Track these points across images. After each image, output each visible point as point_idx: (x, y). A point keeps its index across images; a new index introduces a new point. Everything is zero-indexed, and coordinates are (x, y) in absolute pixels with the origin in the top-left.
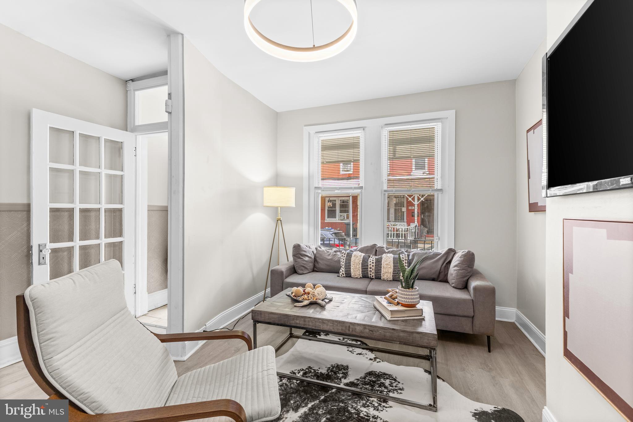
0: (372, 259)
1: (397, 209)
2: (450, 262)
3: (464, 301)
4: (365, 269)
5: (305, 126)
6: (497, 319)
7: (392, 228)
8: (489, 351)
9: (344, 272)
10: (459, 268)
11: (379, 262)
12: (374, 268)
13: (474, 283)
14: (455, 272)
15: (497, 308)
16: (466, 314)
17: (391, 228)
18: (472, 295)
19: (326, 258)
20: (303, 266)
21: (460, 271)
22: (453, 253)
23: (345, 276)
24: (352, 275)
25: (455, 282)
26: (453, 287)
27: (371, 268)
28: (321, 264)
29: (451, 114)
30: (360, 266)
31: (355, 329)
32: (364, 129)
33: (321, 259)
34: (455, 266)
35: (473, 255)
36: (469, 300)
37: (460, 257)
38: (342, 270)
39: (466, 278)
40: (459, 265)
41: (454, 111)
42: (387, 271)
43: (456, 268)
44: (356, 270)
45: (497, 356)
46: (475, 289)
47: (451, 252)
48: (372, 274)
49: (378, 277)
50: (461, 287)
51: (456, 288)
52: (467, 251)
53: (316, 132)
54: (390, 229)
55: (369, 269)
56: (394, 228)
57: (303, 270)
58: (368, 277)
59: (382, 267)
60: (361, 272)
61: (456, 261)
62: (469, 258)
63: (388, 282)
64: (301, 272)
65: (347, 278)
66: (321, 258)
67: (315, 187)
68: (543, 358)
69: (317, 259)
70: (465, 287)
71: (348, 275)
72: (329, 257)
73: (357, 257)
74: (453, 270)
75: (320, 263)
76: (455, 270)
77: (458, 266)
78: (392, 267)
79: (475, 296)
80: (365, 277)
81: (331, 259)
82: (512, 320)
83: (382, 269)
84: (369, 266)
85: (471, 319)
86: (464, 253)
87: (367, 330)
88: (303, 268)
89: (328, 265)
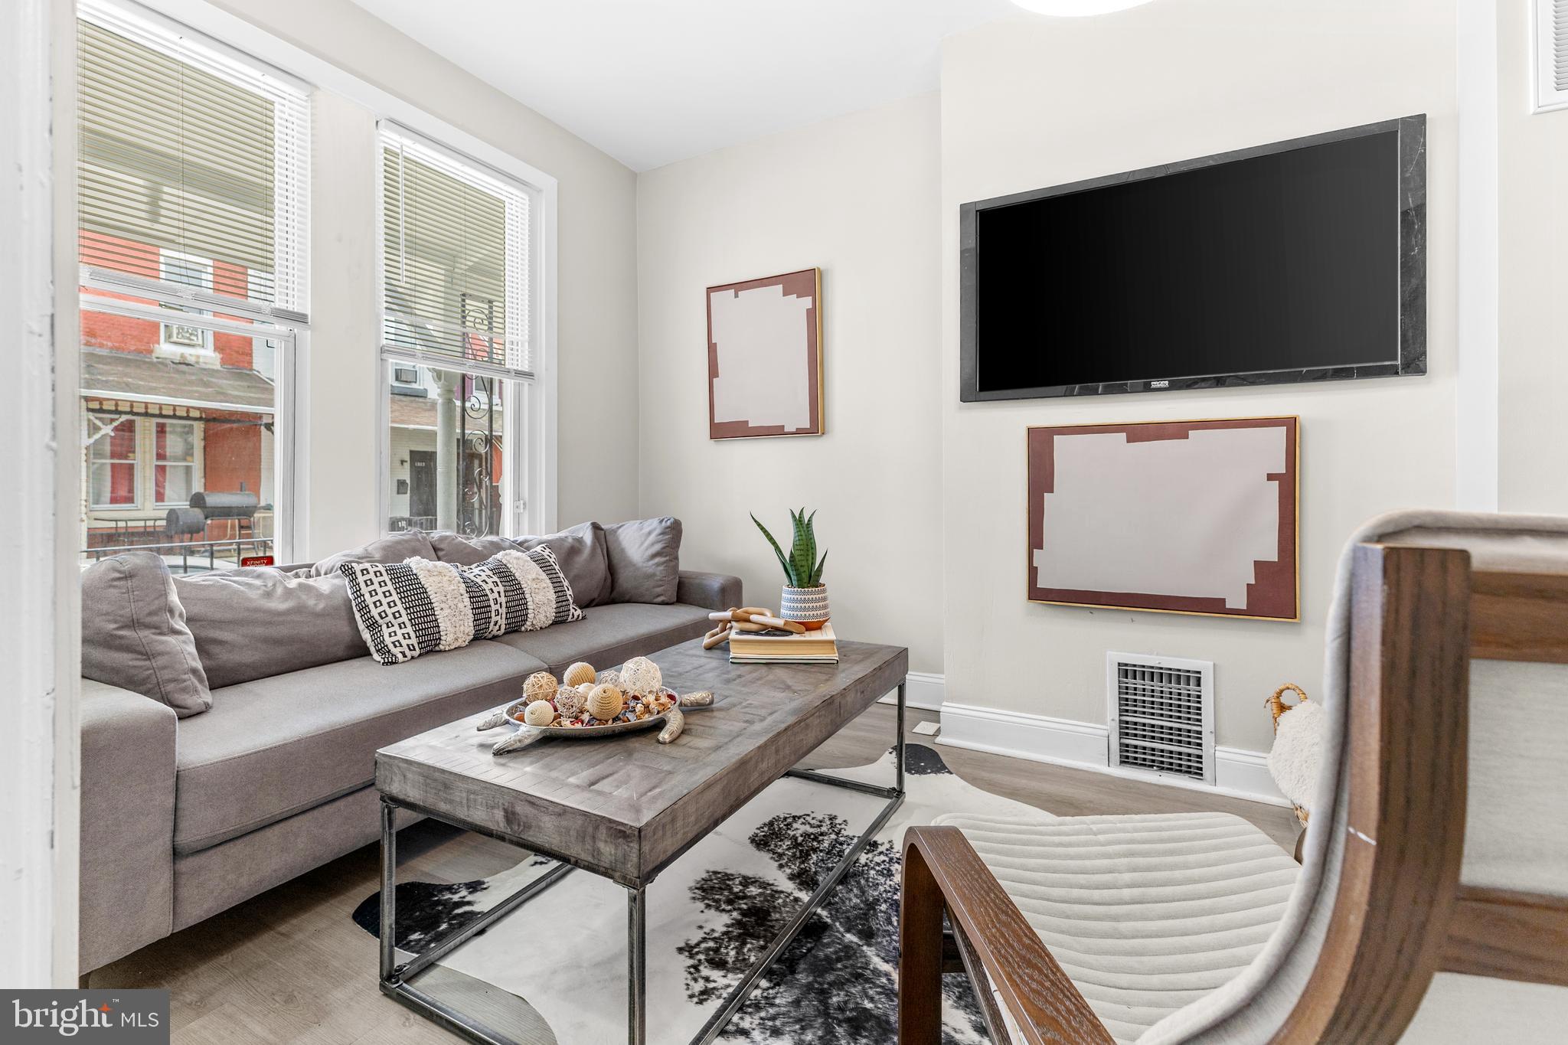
4: (483, 607)
9: (413, 641)
10: (668, 558)
11: (509, 580)
12: (504, 599)
14: (661, 568)
22: (602, 533)
24: (446, 639)
27: (496, 601)
29: (549, 185)
30: (467, 601)
39: (677, 578)
40: (664, 550)
41: (555, 181)
42: (542, 599)
44: (457, 619)
47: (597, 532)
48: (499, 621)
49: (519, 626)
50: (674, 600)
51: (668, 604)
58: (490, 636)
59: (527, 591)
60: (470, 625)
63: (546, 631)
65: (431, 658)
70: (678, 598)
71: (431, 646)
77: (664, 554)
78: (551, 585)
80: (482, 637)
83: (527, 596)
84: (491, 597)
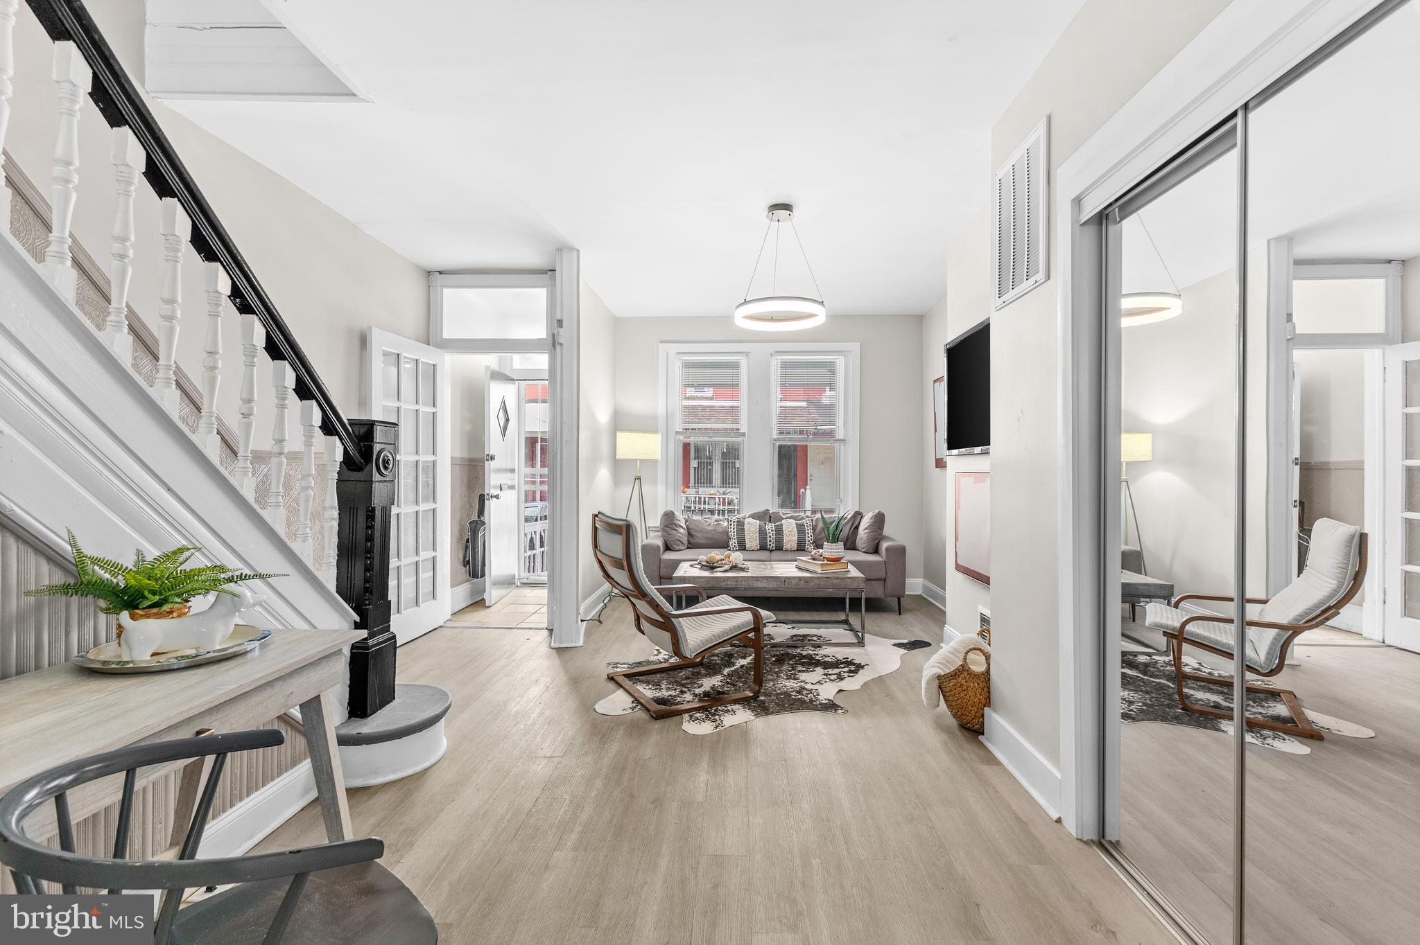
0: (770, 527)
1: (726, 463)
2: (857, 528)
3: (877, 562)
4: (764, 538)
5: (661, 342)
6: (906, 593)
7: (721, 499)
8: (900, 614)
9: (736, 544)
10: (869, 532)
11: (779, 530)
12: (774, 537)
13: (884, 545)
15: (908, 581)
16: (878, 577)
17: (719, 498)
18: (885, 557)
19: (706, 529)
20: (679, 540)
21: (871, 534)
22: (860, 516)
23: (737, 549)
24: (747, 546)
25: (866, 546)
26: (864, 552)
27: (770, 537)
28: (699, 539)
29: (855, 347)
30: (757, 535)
31: (791, 582)
32: (747, 355)
33: (699, 531)
34: (865, 529)
35: (883, 515)
36: (881, 561)
37: (871, 518)
38: (733, 542)
39: (877, 541)
40: (868, 528)
41: (859, 343)
42: (790, 539)
43: (866, 531)
44: (752, 541)
45: (906, 617)
46: (887, 549)
47: (858, 515)
48: (772, 544)
49: (779, 548)
50: (871, 552)
51: (867, 553)
52: (877, 511)
53: (677, 353)
54: (717, 500)
55: (768, 539)
56: (724, 499)
57: (678, 545)
58: (766, 549)
59: (784, 535)
60: (758, 543)
61: (865, 522)
62: (879, 520)
63: (793, 552)
64: (677, 548)
66: (698, 529)
67: (677, 432)
68: (944, 613)
69: (692, 531)
70: (876, 551)
71: (742, 547)
72: (710, 528)
73: (752, 526)
74: (863, 532)
75: (697, 536)
76: (865, 534)
78: (796, 534)
79: (887, 557)
80: (763, 549)
81: (714, 530)
82: (919, 592)
83: (784, 538)
84: (768, 535)
85: (883, 582)
86: (874, 514)
87: (803, 582)
88: (680, 544)
89: (709, 539)
